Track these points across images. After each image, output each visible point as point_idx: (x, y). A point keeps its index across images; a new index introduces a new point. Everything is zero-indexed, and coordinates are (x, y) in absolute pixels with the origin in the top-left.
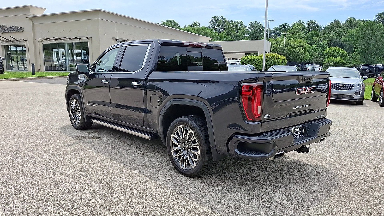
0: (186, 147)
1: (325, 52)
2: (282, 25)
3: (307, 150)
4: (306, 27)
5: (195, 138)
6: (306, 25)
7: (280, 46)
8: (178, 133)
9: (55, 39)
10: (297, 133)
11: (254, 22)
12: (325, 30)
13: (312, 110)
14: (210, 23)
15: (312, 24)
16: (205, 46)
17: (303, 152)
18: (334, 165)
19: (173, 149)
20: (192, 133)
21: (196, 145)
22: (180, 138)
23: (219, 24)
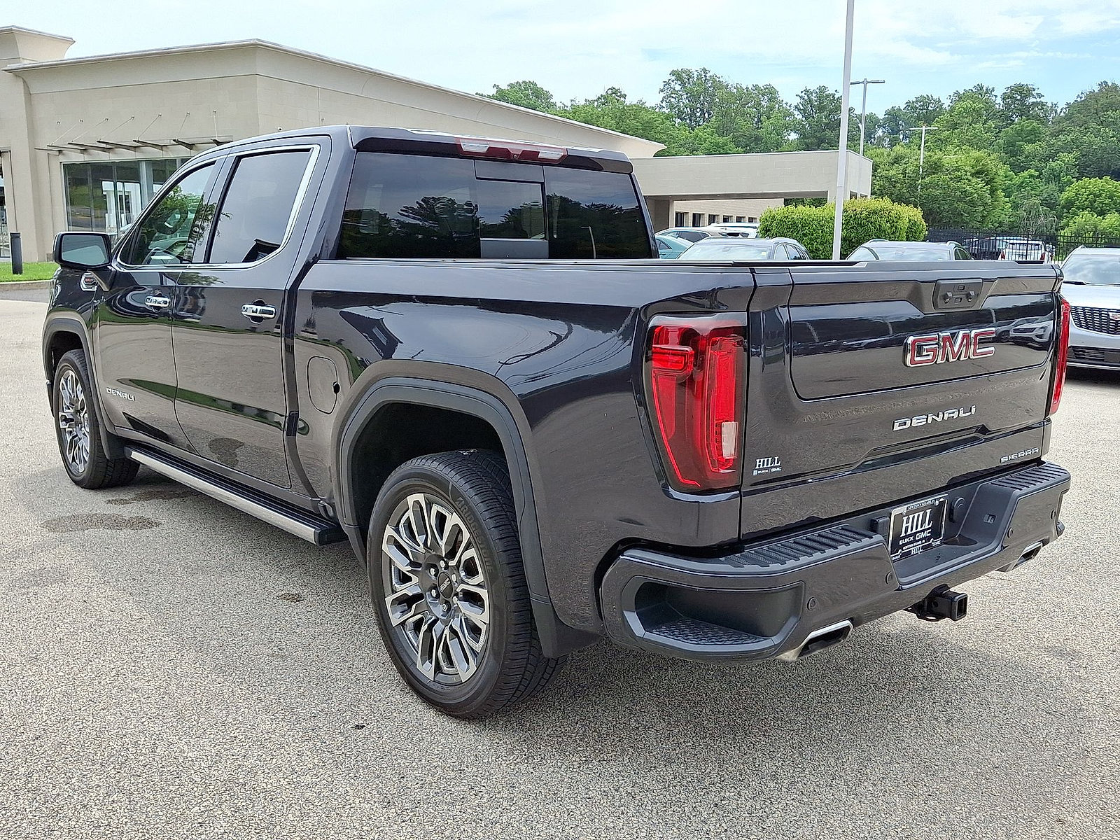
0: (442, 588)
1: (1065, 195)
2: (915, 100)
3: (958, 608)
4: (1001, 107)
5: (472, 553)
6: (999, 100)
7: (904, 173)
8: (409, 526)
9: (104, 145)
10: (914, 531)
11: (818, 90)
12: (1069, 117)
13: (984, 430)
14: (662, 94)
15: (1019, 97)
16: (559, 156)
17: (939, 616)
18: (1074, 655)
19: (394, 592)
20: (460, 531)
21: (478, 585)
22: (419, 546)
23: (694, 97)
